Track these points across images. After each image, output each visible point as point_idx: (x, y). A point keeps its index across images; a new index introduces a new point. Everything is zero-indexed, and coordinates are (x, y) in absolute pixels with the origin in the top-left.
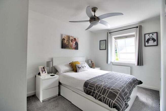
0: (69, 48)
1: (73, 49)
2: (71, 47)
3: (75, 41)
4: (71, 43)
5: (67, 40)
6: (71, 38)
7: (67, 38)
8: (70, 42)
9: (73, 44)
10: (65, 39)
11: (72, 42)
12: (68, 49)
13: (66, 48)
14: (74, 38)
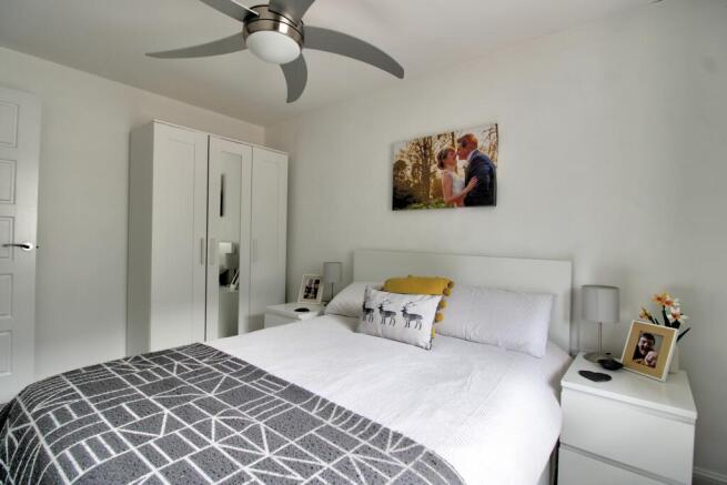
0: (427, 206)
1: (450, 205)
2: (439, 193)
3: (463, 157)
4: (439, 172)
5: (414, 167)
6: (437, 149)
7: (414, 153)
8: (434, 167)
9: (450, 176)
10: (407, 162)
11: (442, 166)
12: (421, 208)
13: (410, 203)
14: (457, 137)
